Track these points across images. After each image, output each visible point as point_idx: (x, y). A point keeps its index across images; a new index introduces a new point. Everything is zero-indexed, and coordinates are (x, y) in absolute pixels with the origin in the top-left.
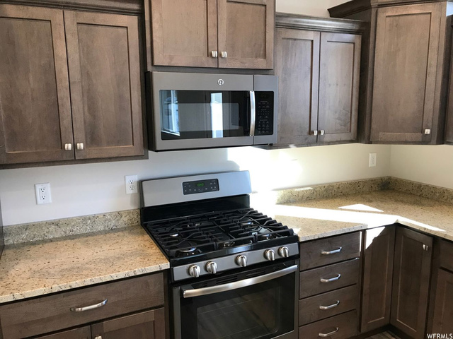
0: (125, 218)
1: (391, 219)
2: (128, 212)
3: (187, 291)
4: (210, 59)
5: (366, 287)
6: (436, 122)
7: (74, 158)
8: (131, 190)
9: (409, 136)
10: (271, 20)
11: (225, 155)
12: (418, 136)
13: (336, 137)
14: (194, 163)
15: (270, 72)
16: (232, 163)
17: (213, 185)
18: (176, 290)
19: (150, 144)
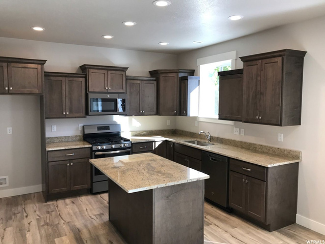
0: (78, 138)
1: (164, 139)
2: (79, 136)
3: (97, 153)
4: (105, 90)
6: (178, 109)
7: (66, 117)
8: (80, 129)
10: (124, 79)
11: (112, 118)
12: (173, 113)
13: (149, 113)
14: (102, 121)
16: (115, 122)
17: (108, 128)
18: (93, 153)
19: (87, 113)
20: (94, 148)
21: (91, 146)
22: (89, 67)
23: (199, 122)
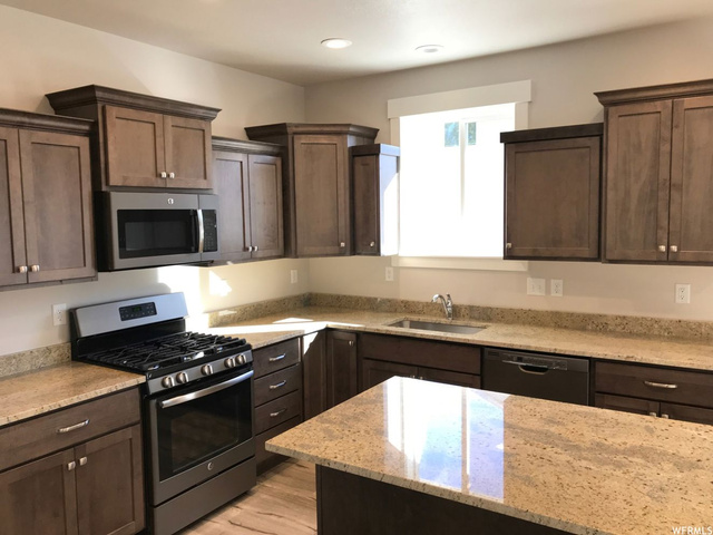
0: (55, 355)
1: (321, 325)
2: (58, 347)
3: (164, 402)
4: (159, 179)
5: (307, 392)
6: (348, 236)
8: (60, 321)
9: (329, 249)
10: (208, 143)
11: (156, 277)
12: (336, 249)
13: (268, 253)
15: (209, 192)
16: (163, 286)
17: (150, 309)
18: (153, 403)
19: (104, 265)
20: (155, 386)
21: (142, 379)
22: (107, 95)
23: (398, 269)
